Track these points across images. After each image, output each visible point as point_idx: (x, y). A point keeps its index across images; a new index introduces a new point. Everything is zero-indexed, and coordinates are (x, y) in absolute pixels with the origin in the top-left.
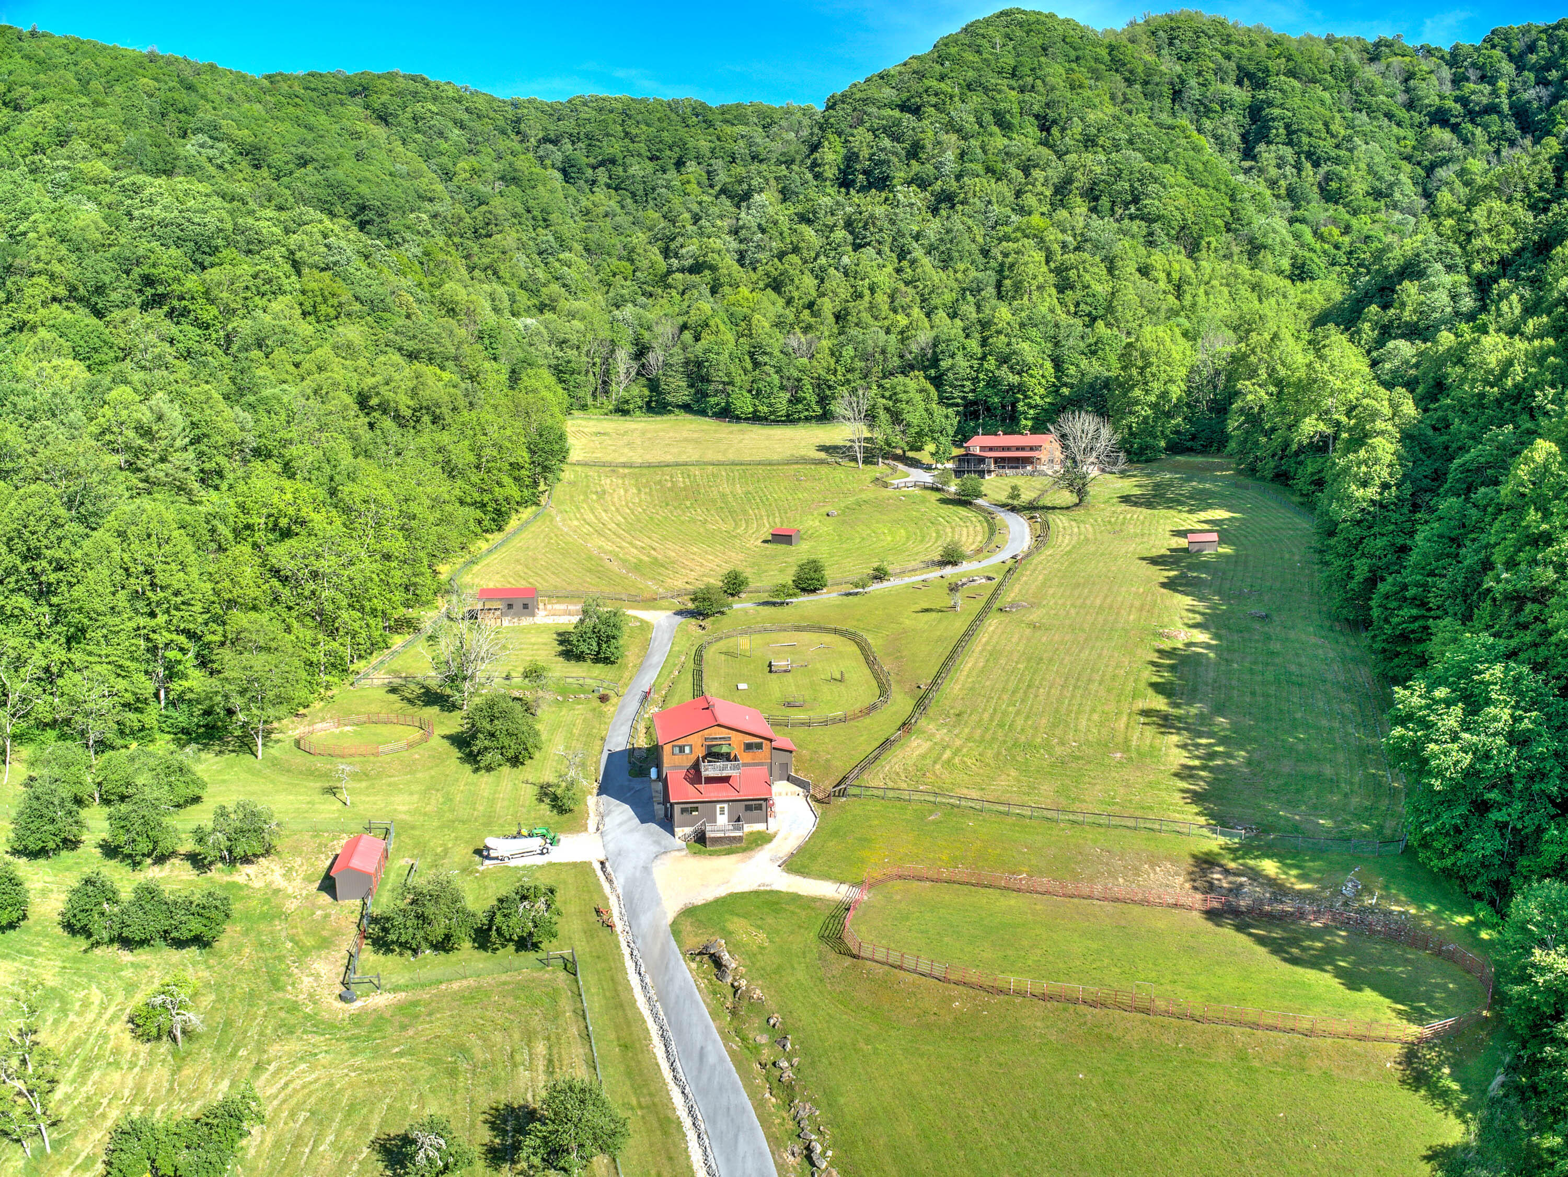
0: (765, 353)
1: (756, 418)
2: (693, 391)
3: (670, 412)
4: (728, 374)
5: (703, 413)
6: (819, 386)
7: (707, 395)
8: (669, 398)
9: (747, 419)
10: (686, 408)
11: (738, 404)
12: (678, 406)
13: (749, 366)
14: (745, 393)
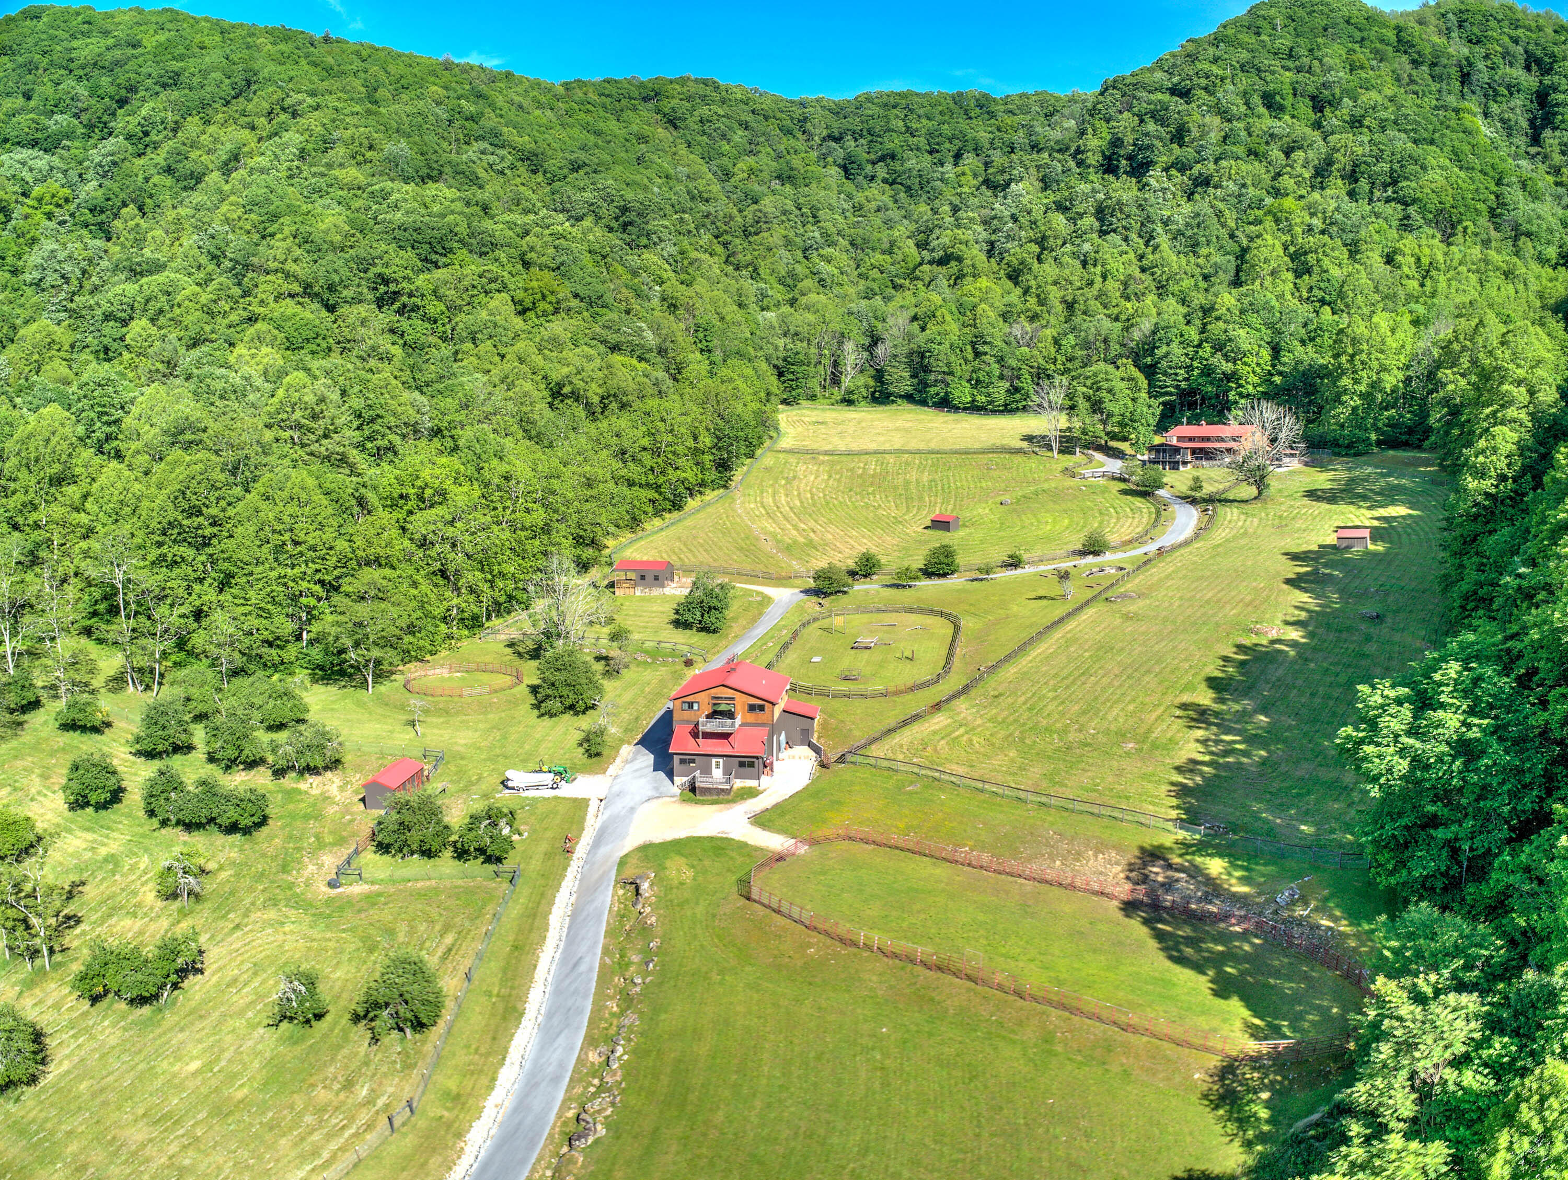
0: (985, 343)
1: (974, 408)
2: (916, 381)
3: (893, 402)
4: (948, 364)
5: (923, 403)
6: (1038, 375)
7: (928, 385)
8: (891, 389)
9: (965, 409)
10: (909, 398)
11: (956, 393)
12: (901, 397)
13: (970, 356)
14: (964, 383)
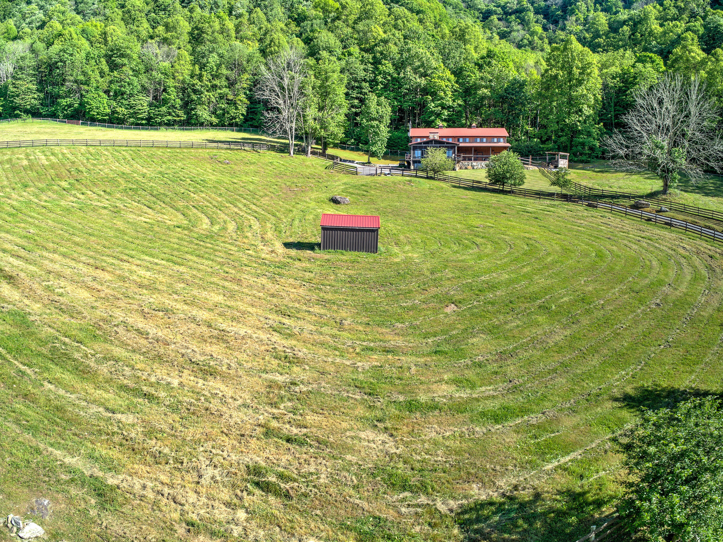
0: (122, 56)
1: (114, 120)
2: (42, 95)
3: (17, 116)
4: (84, 73)
5: (53, 116)
6: (184, 90)
7: (59, 96)
8: (17, 101)
9: (104, 121)
10: (35, 112)
11: (94, 104)
12: (26, 111)
13: (106, 69)
14: (101, 94)
